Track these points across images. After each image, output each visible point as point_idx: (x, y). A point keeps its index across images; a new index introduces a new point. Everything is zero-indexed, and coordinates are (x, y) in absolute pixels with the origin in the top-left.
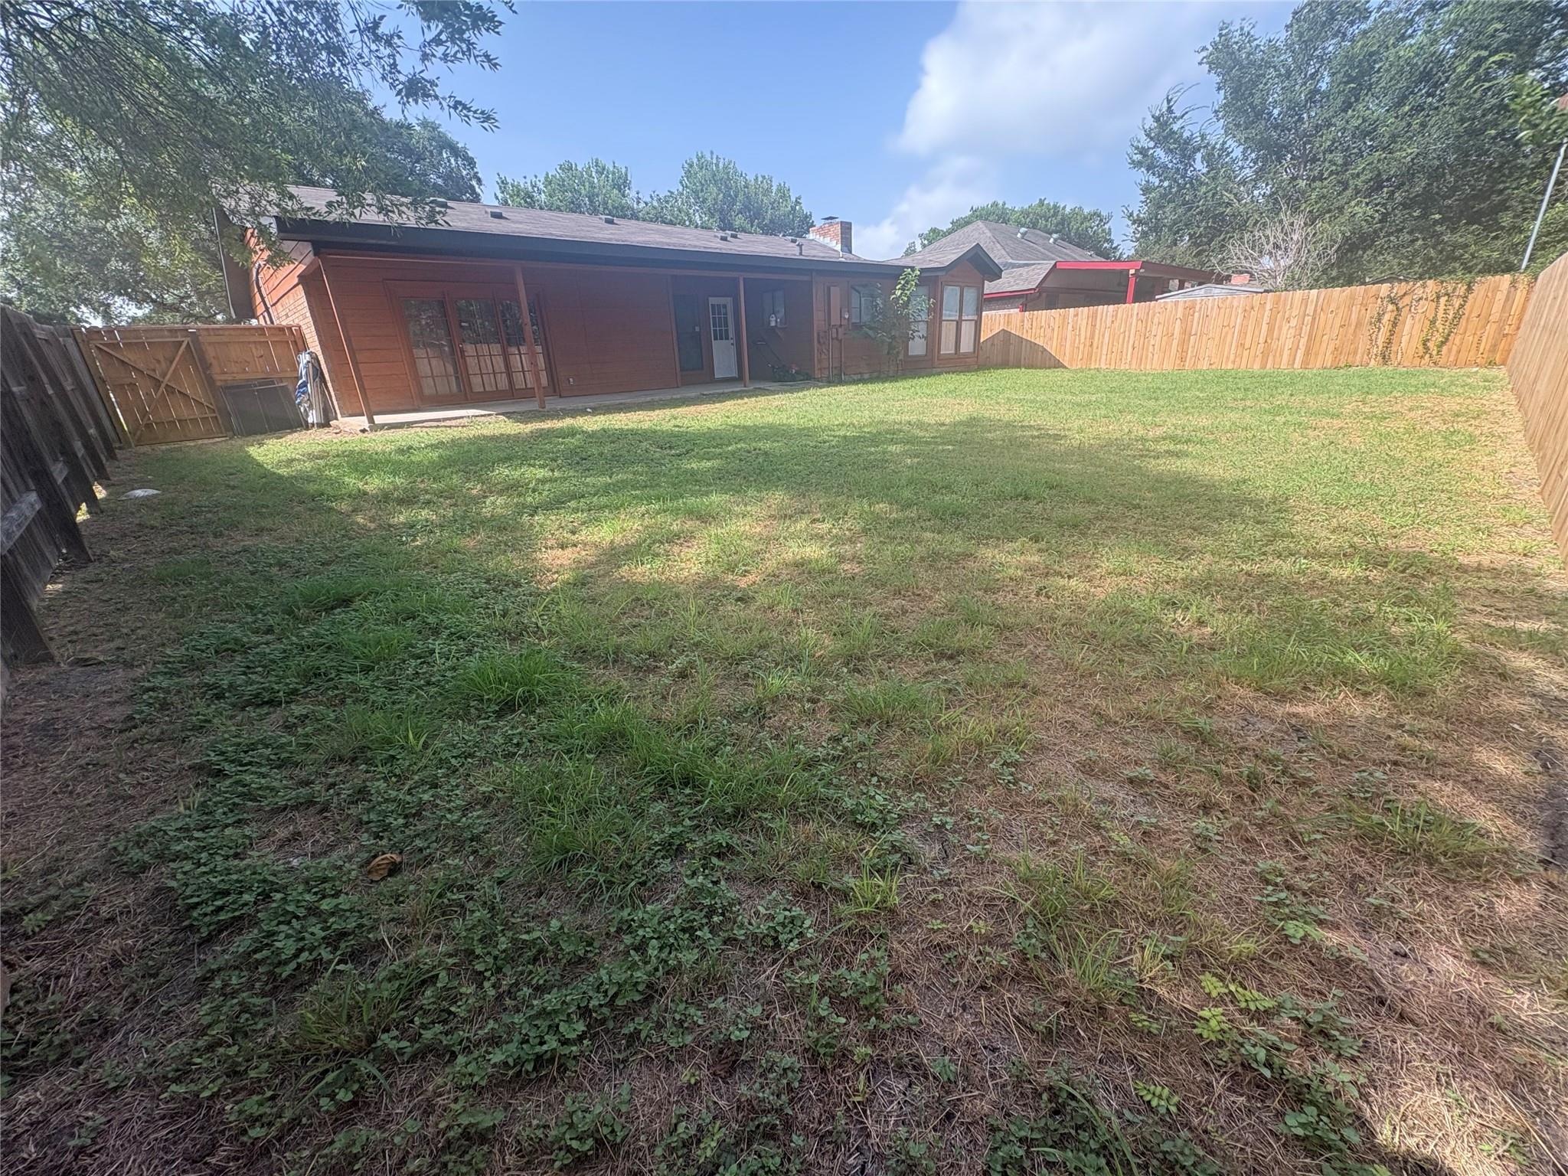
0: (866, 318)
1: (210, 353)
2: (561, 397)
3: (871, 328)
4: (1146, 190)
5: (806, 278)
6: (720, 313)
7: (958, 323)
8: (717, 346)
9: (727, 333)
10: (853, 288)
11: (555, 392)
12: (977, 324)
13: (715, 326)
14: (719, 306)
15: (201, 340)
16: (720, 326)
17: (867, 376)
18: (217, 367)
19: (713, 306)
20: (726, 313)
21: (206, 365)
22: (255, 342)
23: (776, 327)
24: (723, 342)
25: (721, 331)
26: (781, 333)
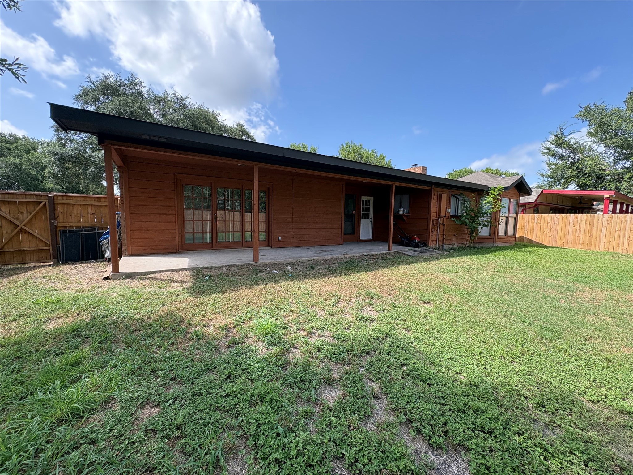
1: (60, 209)
2: (272, 248)
3: (467, 219)
5: (428, 188)
6: (366, 205)
7: (507, 219)
8: (363, 221)
9: (369, 215)
10: (452, 195)
11: (269, 245)
12: (516, 219)
13: (363, 211)
14: (366, 201)
15: (56, 201)
16: (366, 211)
17: (456, 246)
18: (61, 219)
19: (363, 201)
20: (369, 205)
21: (54, 217)
22: (92, 205)
23: (403, 214)
24: (367, 220)
25: (365, 214)
26: (405, 218)
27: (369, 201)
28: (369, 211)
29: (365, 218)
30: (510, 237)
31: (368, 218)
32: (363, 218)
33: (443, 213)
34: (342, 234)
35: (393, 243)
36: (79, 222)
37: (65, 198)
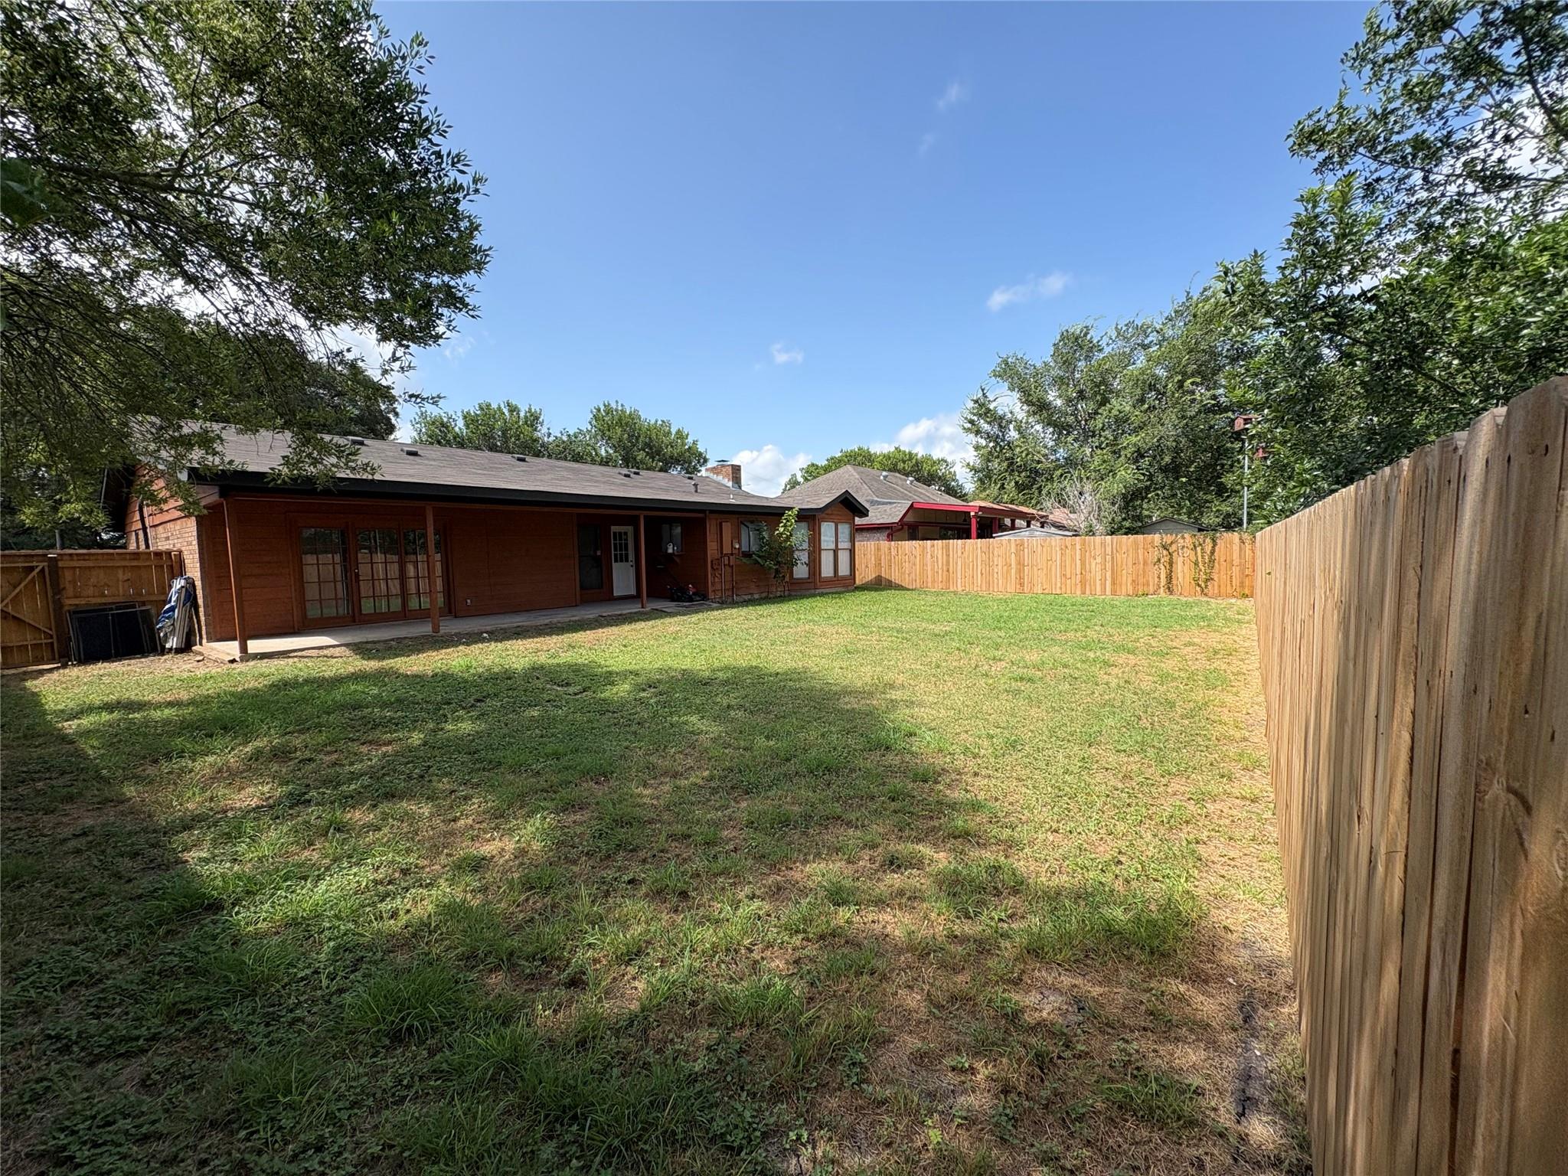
0: (754, 548)
1: (68, 576)
2: (454, 617)
3: (759, 557)
4: (977, 448)
5: (701, 518)
6: (621, 539)
7: (836, 552)
8: (617, 568)
9: (627, 555)
10: (742, 523)
11: (450, 612)
12: (852, 552)
13: (615, 550)
14: (620, 533)
15: (60, 564)
16: (621, 550)
17: (756, 596)
18: (70, 591)
19: (615, 533)
20: (626, 540)
21: (58, 590)
22: (124, 567)
23: (673, 554)
24: (623, 564)
25: (621, 555)
26: (677, 560)
27: (626, 533)
28: (626, 549)
29: (621, 561)
30: (844, 578)
31: (627, 561)
32: (616, 561)
33: (727, 550)
34: (578, 588)
35: (648, 596)
36: (103, 595)
37: (75, 558)
